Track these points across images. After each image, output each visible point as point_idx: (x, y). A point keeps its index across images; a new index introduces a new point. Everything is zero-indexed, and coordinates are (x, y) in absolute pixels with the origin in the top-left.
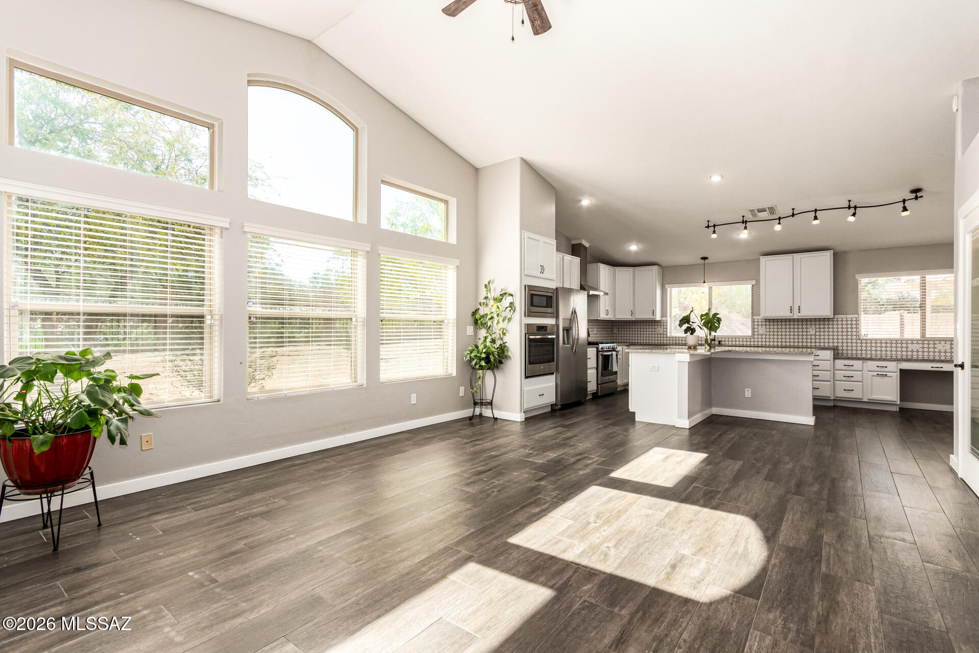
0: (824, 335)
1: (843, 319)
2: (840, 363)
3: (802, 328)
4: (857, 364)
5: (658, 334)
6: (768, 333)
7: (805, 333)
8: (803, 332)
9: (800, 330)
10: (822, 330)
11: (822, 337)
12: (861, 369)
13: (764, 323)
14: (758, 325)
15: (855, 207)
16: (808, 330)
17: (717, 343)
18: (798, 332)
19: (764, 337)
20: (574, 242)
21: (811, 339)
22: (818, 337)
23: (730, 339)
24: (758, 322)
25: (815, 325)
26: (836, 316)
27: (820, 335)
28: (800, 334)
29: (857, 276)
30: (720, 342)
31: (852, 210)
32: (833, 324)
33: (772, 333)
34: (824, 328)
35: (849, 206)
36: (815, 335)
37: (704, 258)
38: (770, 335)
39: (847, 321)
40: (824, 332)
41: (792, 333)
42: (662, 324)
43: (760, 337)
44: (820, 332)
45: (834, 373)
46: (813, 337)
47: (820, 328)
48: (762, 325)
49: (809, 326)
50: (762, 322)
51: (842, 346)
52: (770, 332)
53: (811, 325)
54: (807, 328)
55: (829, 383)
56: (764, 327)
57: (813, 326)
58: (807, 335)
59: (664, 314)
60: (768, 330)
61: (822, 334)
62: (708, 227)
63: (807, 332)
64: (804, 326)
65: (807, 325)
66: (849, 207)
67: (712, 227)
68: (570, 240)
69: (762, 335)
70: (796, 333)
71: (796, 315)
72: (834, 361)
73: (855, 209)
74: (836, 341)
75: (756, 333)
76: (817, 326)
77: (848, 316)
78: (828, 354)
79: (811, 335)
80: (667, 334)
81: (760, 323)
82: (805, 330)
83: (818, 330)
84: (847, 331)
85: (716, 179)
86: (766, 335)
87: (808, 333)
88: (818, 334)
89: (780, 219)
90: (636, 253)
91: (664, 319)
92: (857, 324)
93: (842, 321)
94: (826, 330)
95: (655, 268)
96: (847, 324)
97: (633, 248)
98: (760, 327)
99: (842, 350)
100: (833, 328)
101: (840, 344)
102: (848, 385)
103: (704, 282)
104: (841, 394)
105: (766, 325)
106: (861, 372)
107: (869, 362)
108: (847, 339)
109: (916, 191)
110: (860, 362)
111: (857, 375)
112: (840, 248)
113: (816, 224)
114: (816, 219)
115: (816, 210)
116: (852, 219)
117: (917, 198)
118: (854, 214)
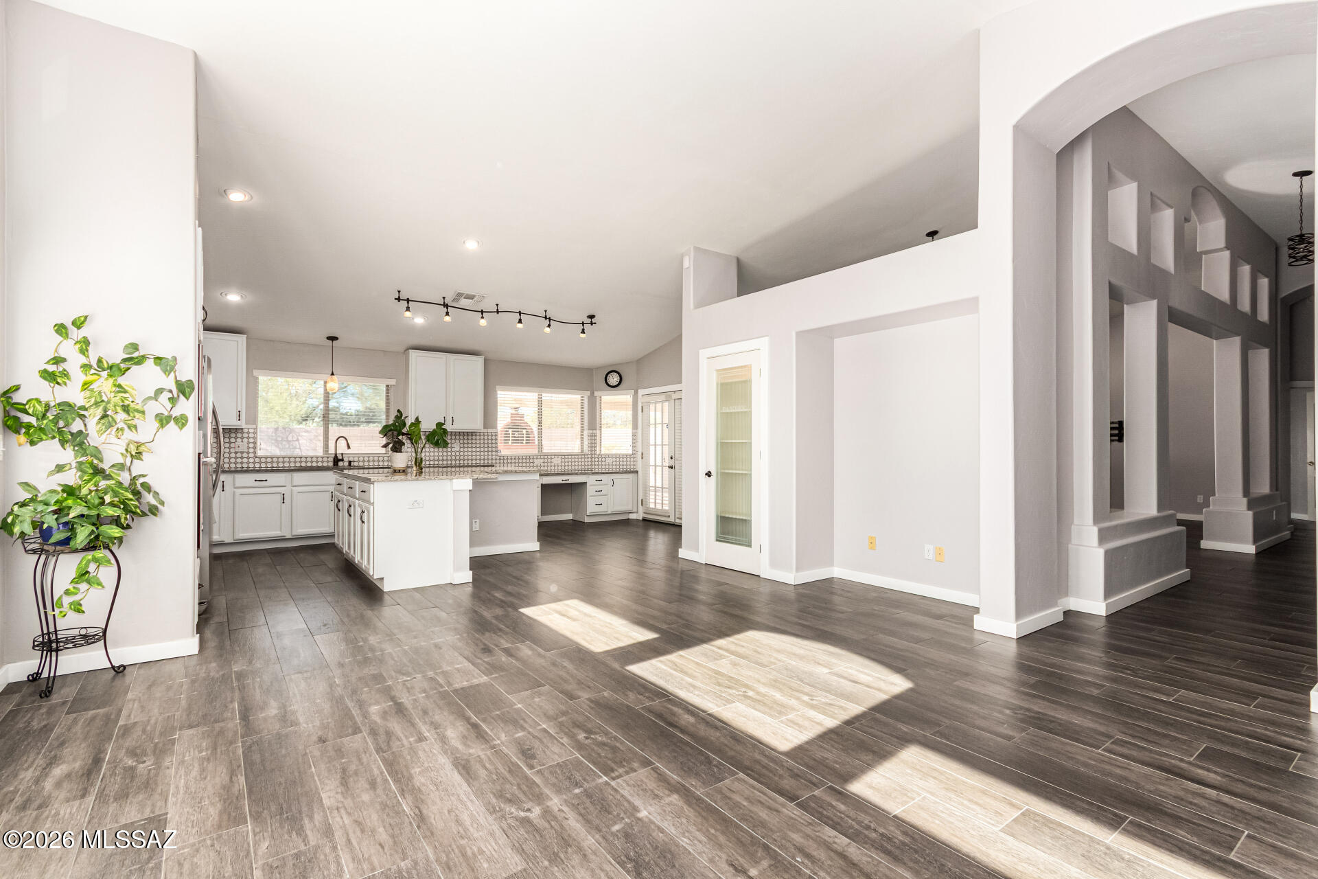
5: (236, 453)
15: (550, 320)
17: (346, 464)
22: (462, 454)
23: (366, 459)
29: (497, 388)
30: (350, 462)
31: (548, 322)
35: (546, 316)
37: (333, 339)
42: (248, 435)
46: (458, 454)
59: (251, 418)
62: (398, 300)
66: (546, 318)
67: (404, 300)
76: (462, 441)
80: (255, 452)
85: (471, 245)
87: (453, 450)
88: (462, 450)
89: (482, 312)
90: (239, 308)
91: (251, 426)
92: (496, 439)
95: (242, 339)
97: (235, 298)
103: (333, 374)
109: (591, 317)
113: (520, 326)
114: (520, 321)
115: (520, 313)
116: (547, 330)
117: (592, 323)
118: (549, 326)
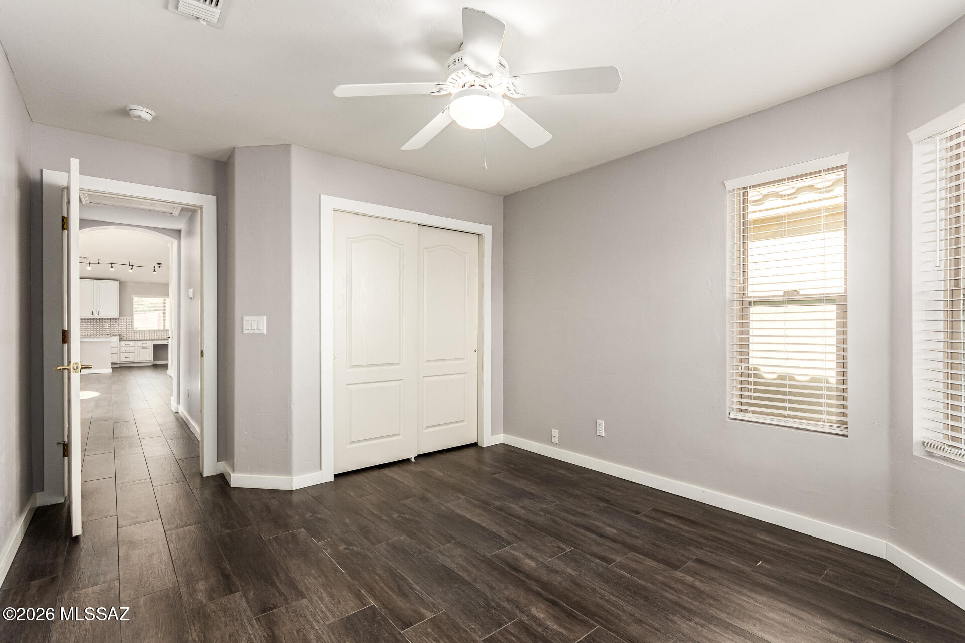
0: (113, 328)
2: (123, 343)
3: (99, 324)
4: (132, 343)
12: (134, 346)
15: (132, 266)
21: (105, 330)
22: (109, 329)
26: (120, 318)
29: (132, 297)
32: (118, 322)
34: (113, 324)
35: (129, 264)
39: (126, 320)
40: (113, 326)
45: (120, 349)
54: (102, 324)
55: (116, 354)
57: (106, 323)
58: (102, 328)
63: (102, 326)
65: (102, 322)
71: (96, 316)
72: (119, 342)
74: (120, 331)
76: (109, 323)
77: (127, 318)
78: (116, 339)
79: (105, 328)
83: (109, 325)
84: (127, 326)
88: (109, 327)
92: (132, 322)
93: (124, 320)
96: (126, 322)
99: (124, 336)
101: (123, 333)
104: (123, 360)
106: (134, 348)
107: (138, 342)
108: (127, 330)
109: (159, 264)
110: (134, 342)
111: (132, 349)
112: (122, 279)
113: (112, 269)
114: (112, 267)
115: (112, 264)
116: (131, 271)
117: (159, 267)
118: (132, 269)
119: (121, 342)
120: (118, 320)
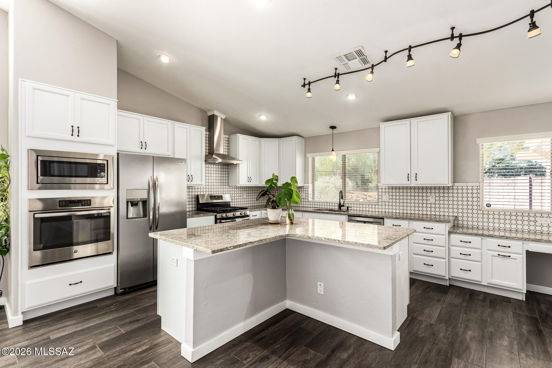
0: (444, 204)
1: (464, 188)
2: (456, 238)
3: (423, 196)
4: (476, 241)
6: (391, 201)
7: (425, 202)
8: (423, 200)
9: (421, 198)
10: (442, 198)
11: (442, 206)
12: (480, 247)
13: (387, 190)
14: (382, 192)
15: (461, 36)
16: (428, 198)
18: (419, 200)
19: (387, 204)
20: (210, 114)
21: (431, 208)
22: (437, 206)
24: (382, 189)
25: (435, 193)
26: (456, 184)
27: (440, 204)
28: (421, 202)
29: (479, 141)
30: (348, 207)
31: (456, 41)
32: (453, 193)
33: (394, 201)
34: (444, 197)
35: (452, 35)
36: (435, 204)
37: (333, 128)
38: (392, 202)
39: (467, 189)
40: (444, 200)
41: (413, 201)
42: (305, 189)
43: (384, 204)
44: (440, 200)
45: (449, 249)
46: (433, 206)
47: (440, 197)
48: (385, 192)
49: (429, 194)
50: (385, 189)
51: (463, 217)
52: (392, 199)
53: (431, 193)
54: (427, 196)
55: (444, 260)
56: (387, 194)
57: (433, 194)
58: (427, 204)
59: (306, 181)
60: (391, 197)
61: (442, 202)
62: (304, 86)
63: (427, 200)
64: (425, 194)
65: (427, 193)
66: (452, 38)
67: (307, 85)
68: (206, 112)
69: (385, 202)
70: (417, 201)
71: (414, 184)
72: (449, 235)
73: (460, 40)
74: (455, 210)
75: (380, 200)
76: (437, 195)
77: (469, 184)
78: (443, 228)
79: (431, 204)
80: (308, 199)
81: (384, 190)
82: (425, 198)
83: (437, 198)
84: (468, 201)
86: (389, 202)
87: (428, 202)
88: (437, 202)
89: (373, 66)
90: (267, 123)
91: (306, 185)
92: (478, 193)
93: (462, 189)
94: (446, 199)
95: (295, 138)
96: (467, 193)
97: (263, 118)
98: (384, 194)
99: (463, 221)
100: (453, 197)
101: (460, 215)
102: (466, 265)
103: (333, 150)
104: (457, 273)
105: (389, 192)
106: (480, 251)
107: (489, 240)
108: (468, 209)
110: (479, 238)
111: (475, 254)
119: (453, 236)
120: (453, 189)
